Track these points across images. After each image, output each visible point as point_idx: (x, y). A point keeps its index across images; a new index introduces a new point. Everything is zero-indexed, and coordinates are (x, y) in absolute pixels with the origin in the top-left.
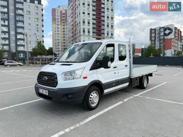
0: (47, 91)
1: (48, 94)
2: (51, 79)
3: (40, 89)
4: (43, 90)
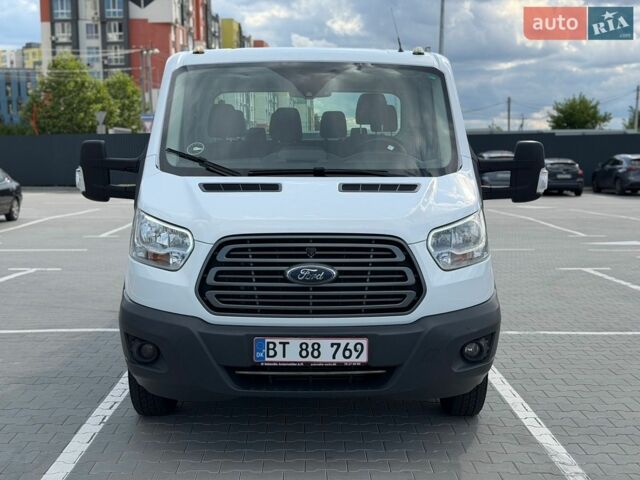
0: (352, 342)
1: (364, 358)
2: (365, 273)
3: (277, 341)
4: (310, 342)
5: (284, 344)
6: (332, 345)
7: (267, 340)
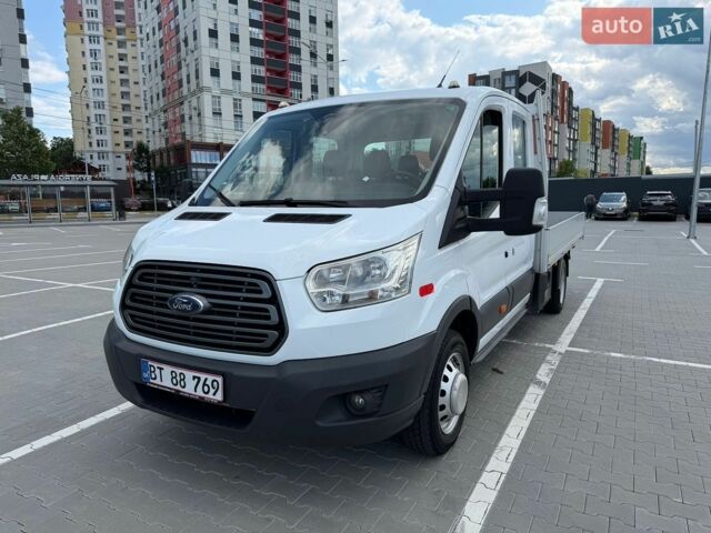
2: (235, 307)
3: (156, 365)
4: (178, 371)
5: (161, 369)
6: (194, 378)
7: (150, 363)
